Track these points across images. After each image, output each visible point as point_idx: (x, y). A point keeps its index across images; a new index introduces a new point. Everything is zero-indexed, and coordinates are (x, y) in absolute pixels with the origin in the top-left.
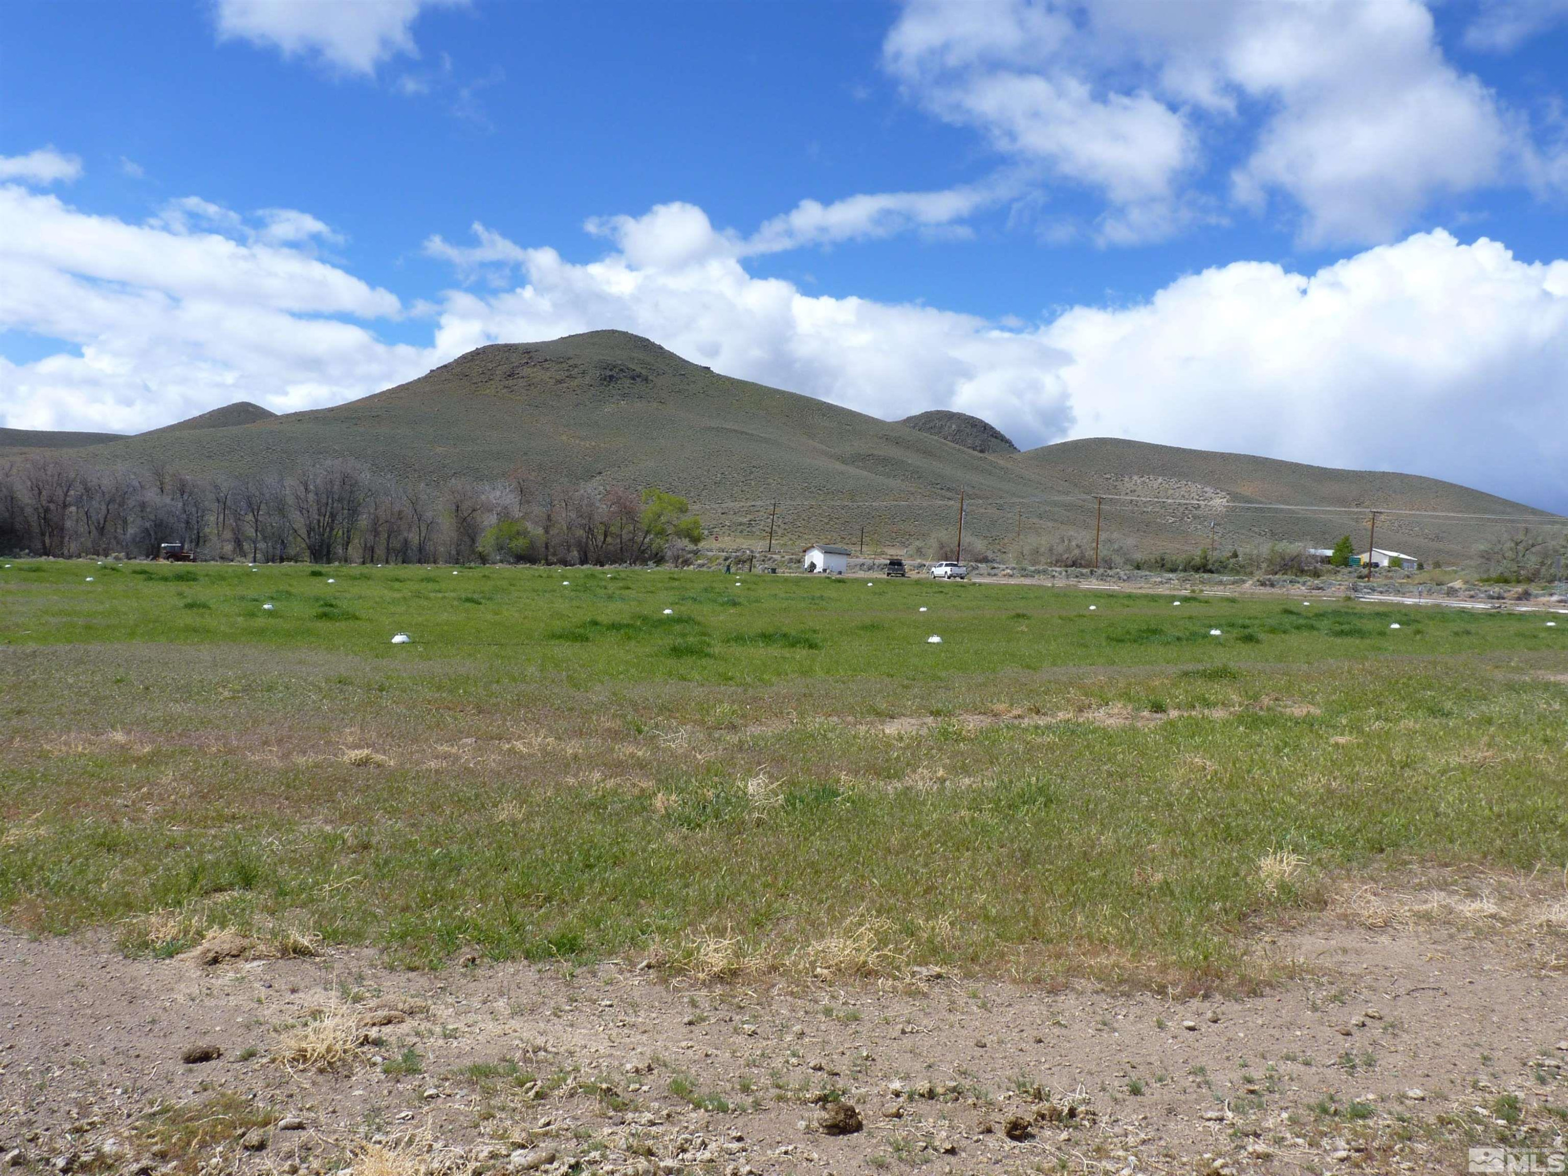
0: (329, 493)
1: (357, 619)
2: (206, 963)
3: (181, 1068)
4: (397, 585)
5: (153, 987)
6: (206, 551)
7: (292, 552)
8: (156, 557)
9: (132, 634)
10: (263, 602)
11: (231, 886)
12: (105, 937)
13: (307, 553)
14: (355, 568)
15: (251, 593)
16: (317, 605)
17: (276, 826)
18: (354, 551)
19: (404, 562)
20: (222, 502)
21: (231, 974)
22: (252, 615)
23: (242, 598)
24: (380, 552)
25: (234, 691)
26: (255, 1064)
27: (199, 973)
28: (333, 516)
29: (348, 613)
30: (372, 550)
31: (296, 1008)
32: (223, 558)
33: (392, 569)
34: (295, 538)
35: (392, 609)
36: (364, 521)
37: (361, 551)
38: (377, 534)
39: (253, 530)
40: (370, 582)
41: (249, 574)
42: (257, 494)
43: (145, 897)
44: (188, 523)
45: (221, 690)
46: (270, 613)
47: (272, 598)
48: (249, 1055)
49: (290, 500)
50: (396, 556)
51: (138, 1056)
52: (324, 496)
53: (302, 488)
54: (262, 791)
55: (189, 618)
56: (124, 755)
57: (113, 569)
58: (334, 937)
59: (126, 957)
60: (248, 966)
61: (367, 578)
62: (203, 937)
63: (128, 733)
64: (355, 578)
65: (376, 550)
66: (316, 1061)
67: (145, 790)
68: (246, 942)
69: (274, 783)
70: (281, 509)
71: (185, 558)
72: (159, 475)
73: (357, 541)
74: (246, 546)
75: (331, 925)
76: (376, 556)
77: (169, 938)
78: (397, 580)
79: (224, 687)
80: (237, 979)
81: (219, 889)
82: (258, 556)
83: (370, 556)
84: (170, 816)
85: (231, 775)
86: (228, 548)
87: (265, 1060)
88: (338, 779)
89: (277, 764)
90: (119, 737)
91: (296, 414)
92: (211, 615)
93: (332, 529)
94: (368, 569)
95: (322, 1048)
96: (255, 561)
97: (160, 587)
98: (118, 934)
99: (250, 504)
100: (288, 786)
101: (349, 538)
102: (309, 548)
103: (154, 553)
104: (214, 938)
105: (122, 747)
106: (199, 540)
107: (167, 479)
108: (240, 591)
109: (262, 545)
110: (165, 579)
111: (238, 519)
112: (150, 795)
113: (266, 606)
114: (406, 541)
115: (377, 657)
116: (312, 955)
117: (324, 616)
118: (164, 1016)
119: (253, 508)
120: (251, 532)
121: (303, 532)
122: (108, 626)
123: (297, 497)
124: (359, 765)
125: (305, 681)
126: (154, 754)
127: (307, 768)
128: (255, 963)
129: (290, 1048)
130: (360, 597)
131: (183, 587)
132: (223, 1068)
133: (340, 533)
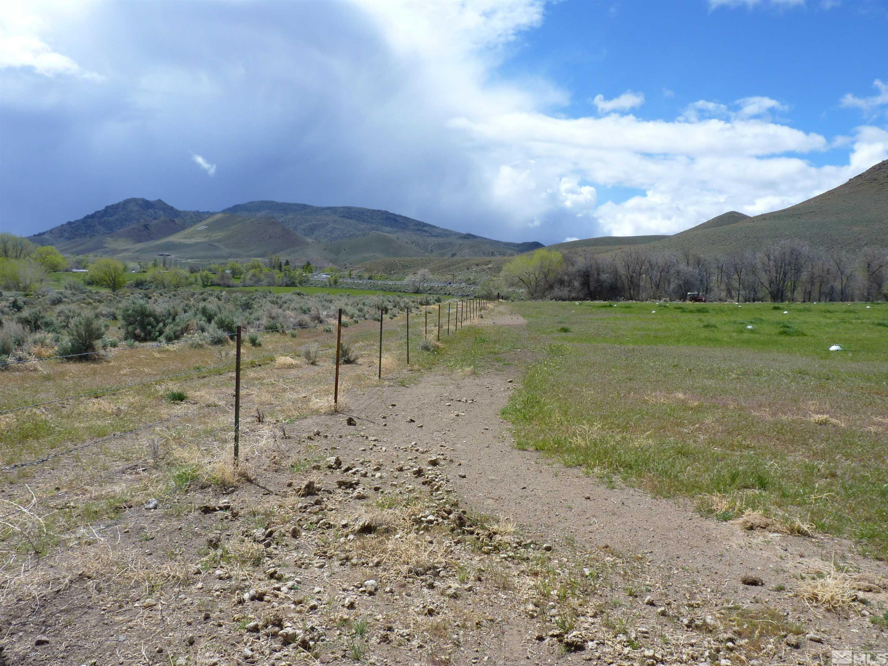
0: (783, 260)
1: (804, 335)
2: (747, 528)
3: (741, 586)
4: (828, 315)
5: (718, 536)
6: (711, 296)
7: (760, 295)
8: (685, 300)
9: (678, 341)
10: (747, 325)
11: (753, 486)
12: (689, 503)
13: (769, 296)
14: (799, 305)
15: (740, 319)
16: (779, 327)
17: (774, 456)
18: (798, 294)
19: (830, 301)
20: (720, 269)
21: (761, 538)
22: (741, 332)
23: (735, 322)
24: (815, 294)
25: (738, 375)
26: (785, 595)
27: (743, 533)
28: (785, 274)
29: (799, 332)
30: (810, 293)
31: (804, 567)
32: (720, 300)
33: (823, 305)
34: (762, 287)
35: (827, 329)
36: (804, 276)
37: (802, 294)
38: (813, 283)
39: (737, 284)
40: (811, 313)
41: (737, 309)
42: (740, 263)
43: (707, 485)
44: (701, 281)
45: (730, 373)
46: (752, 331)
47: (752, 323)
48: (780, 589)
49: (759, 266)
50: (826, 297)
51: (716, 573)
52: (780, 262)
53: (766, 259)
54: (763, 433)
55: (705, 333)
56: (684, 405)
57: (665, 307)
58: (823, 528)
59: (701, 516)
60: (771, 535)
61: (809, 310)
62: (743, 513)
63: (685, 394)
64: (800, 311)
65: (812, 294)
66: (824, 603)
67: (697, 425)
68: (769, 521)
69: (769, 429)
70: (754, 271)
71: (700, 300)
72: (687, 256)
73: (799, 288)
74: (733, 293)
75: (820, 520)
76: (812, 297)
77: (724, 510)
78: (829, 312)
79: (732, 372)
80: (765, 542)
81: (747, 487)
82: (740, 298)
83: (808, 297)
84: (712, 442)
85: (744, 423)
86: (723, 294)
87: (791, 594)
88: (809, 432)
89: (769, 418)
90: (681, 396)
91: (762, 215)
92: (718, 331)
93: (784, 282)
94: (807, 305)
95: (827, 597)
96: (738, 302)
97: (690, 315)
98: (696, 502)
99: (736, 269)
100: (778, 433)
101: (795, 286)
102: (770, 293)
103: (683, 298)
104: (749, 515)
105: (683, 401)
106: (707, 290)
107: (691, 258)
108: (733, 318)
109: (742, 292)
110: (691, 312)
111: (729, 277)
112: (700, 429)
113: (749, 327)
114: (832, 287)
115: (822, 358)
116: (809, 536)
117: (784, 333)
118: (727, 554)
119: (737, 271)
120: (736, 284)
121: (767, 284)
122: (666, 337)
123: (764, 264)
124: (821, 424)
125: (779, 371)
126: (699, 407)
127: (789, 423)
128: (775, 535)
129: (806, 591)
130: (805, 322)
131: (702, 316)
132: (765, 592)
133: (789, 283)
